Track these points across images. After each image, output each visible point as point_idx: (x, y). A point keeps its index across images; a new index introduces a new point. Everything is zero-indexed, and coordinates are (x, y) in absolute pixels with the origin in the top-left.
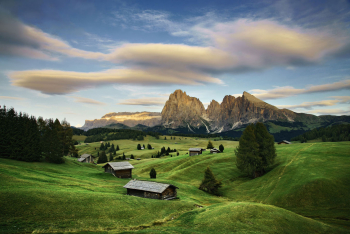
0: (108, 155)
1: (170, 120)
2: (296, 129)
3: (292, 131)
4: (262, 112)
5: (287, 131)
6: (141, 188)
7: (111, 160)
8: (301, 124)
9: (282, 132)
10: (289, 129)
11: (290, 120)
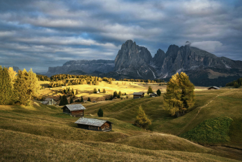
0: (68, 98)
1: (122, 67)
2: (232, 75)
3: (229, 77)
4: (202, 59)
5: (224, 77)
6: (87, 124)
7: (71, 102)
8: (237, 70)
9: (220, 77)
10: (226, 75)
11: (227, 67)
